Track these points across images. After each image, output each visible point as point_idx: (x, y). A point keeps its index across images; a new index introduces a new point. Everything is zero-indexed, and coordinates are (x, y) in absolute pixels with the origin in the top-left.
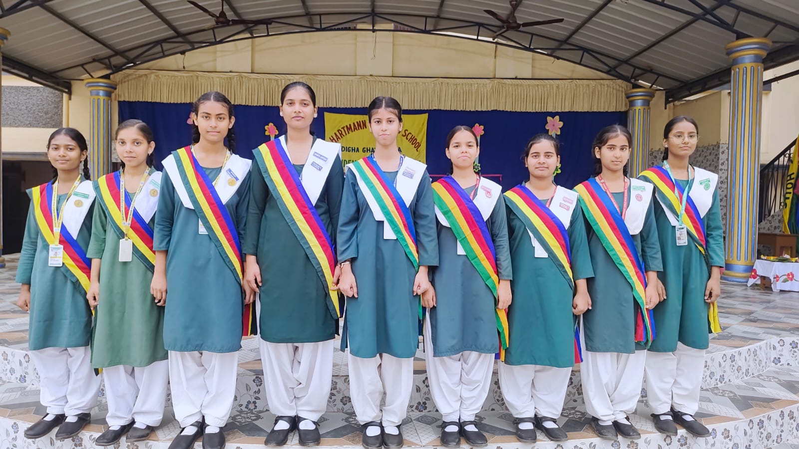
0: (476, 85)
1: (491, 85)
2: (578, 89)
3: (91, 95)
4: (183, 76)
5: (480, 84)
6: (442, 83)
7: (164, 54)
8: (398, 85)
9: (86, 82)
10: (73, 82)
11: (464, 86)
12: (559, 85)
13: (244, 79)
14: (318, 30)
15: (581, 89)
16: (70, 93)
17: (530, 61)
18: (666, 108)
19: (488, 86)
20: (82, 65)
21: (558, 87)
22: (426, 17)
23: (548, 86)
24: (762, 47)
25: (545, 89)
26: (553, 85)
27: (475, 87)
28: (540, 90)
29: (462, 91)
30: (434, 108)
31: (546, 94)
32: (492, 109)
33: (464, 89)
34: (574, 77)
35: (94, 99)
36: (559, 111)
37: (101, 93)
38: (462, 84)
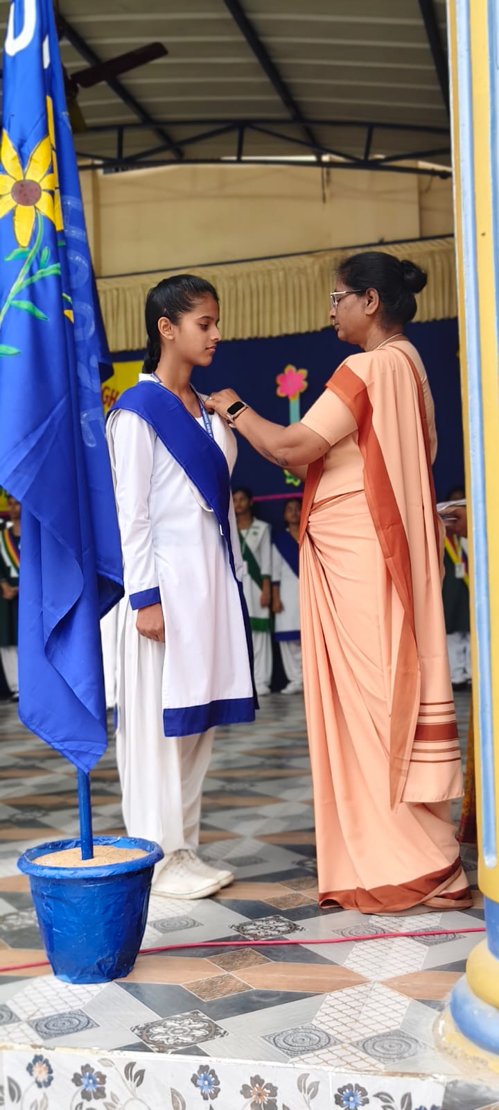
0: (281, 274)
1: (317, 268)
5: (290, 269)
11: (253, 280)
17: (414, 196)
19: (309, 271)
27: (278, 278)
28: (438, 264)
29: (247, 293)
38: (248, 275)
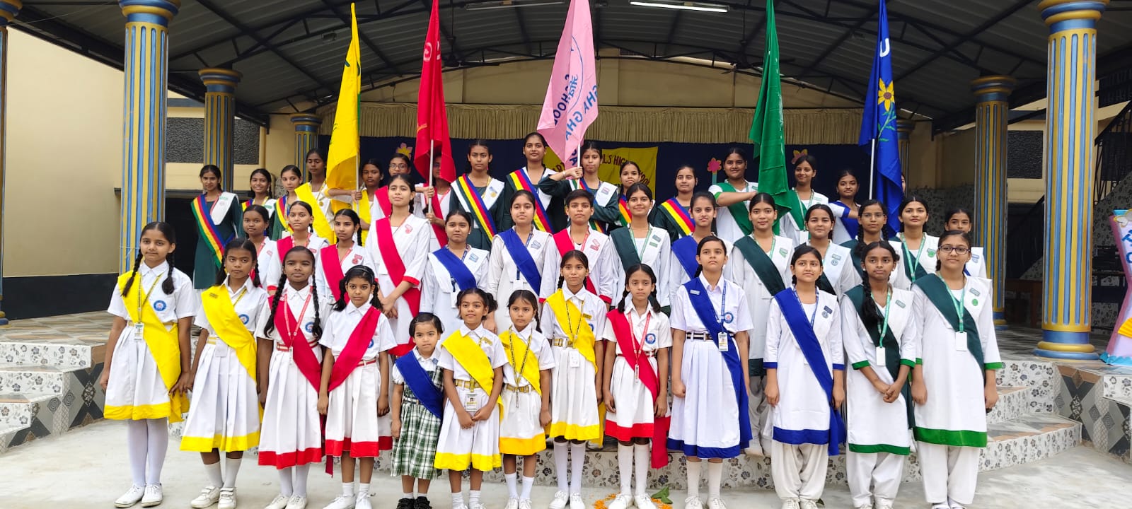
0: (713, 115)
1: (729, 115)
2: (829, 119)
3: (296, 131)
4: (390, 108)
5: (717, 114)
6: (674, 113)
7: (373, 85)
8: (624, 116)
9: (292, 116)
10: (271, 116)
11: (699, 116)
12: (806, 115)
13: (454, 110)
14: (537, 58)
15: (833, 119)
16: (268, 127)
18: (933, 140)
19: (726, 116)
20: (287, 98)
21: (805, 117)
22: (656, 43)
23: (795, 116)
24: (1004, 84)
25: (791, 119)
26: (799, 115)
27: (711, 117)
29: (696, 122)
30: (665, 140)
31: (792, 124)
32: (731, 141)
33: (699, 119)
34: (826, 104)
35: (300, 134)
36: (807, 143)
37: (307, 127)
38: (697, 114)
